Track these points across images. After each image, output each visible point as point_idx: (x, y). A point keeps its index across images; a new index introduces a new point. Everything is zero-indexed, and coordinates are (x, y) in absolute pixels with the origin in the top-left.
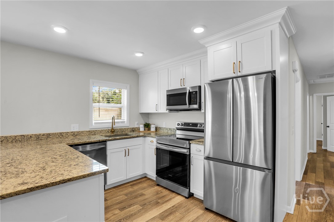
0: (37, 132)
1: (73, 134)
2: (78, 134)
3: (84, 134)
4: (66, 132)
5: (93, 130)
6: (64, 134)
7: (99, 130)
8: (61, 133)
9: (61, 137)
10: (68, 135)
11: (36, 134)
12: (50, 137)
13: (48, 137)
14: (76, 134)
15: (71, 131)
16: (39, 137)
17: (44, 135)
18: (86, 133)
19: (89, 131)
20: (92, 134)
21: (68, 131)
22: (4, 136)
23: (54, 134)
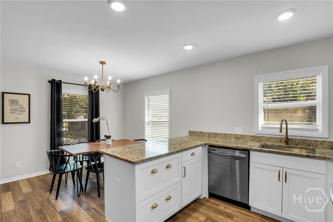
0: (209, 131)
1: (236, 137)
2: (241, 138)
3: (247, 139)
4: (229, 134)
5: (258, 135)
6: (228, 135)
7: (266, 137)
8: (225, 134)
9: (225, 137)
10: (231, 137)
11: (209, 132)
12: (217, 136)
13: (216, 136)
14: (238, 137)
15: (234, 134)
16: (210, 135)
17: (213, 134)
18: (249, 138)
19: (253, 136)
20: (257, 140)
21: (232, 133)
22: (193, 131)
23: (220, 134)
